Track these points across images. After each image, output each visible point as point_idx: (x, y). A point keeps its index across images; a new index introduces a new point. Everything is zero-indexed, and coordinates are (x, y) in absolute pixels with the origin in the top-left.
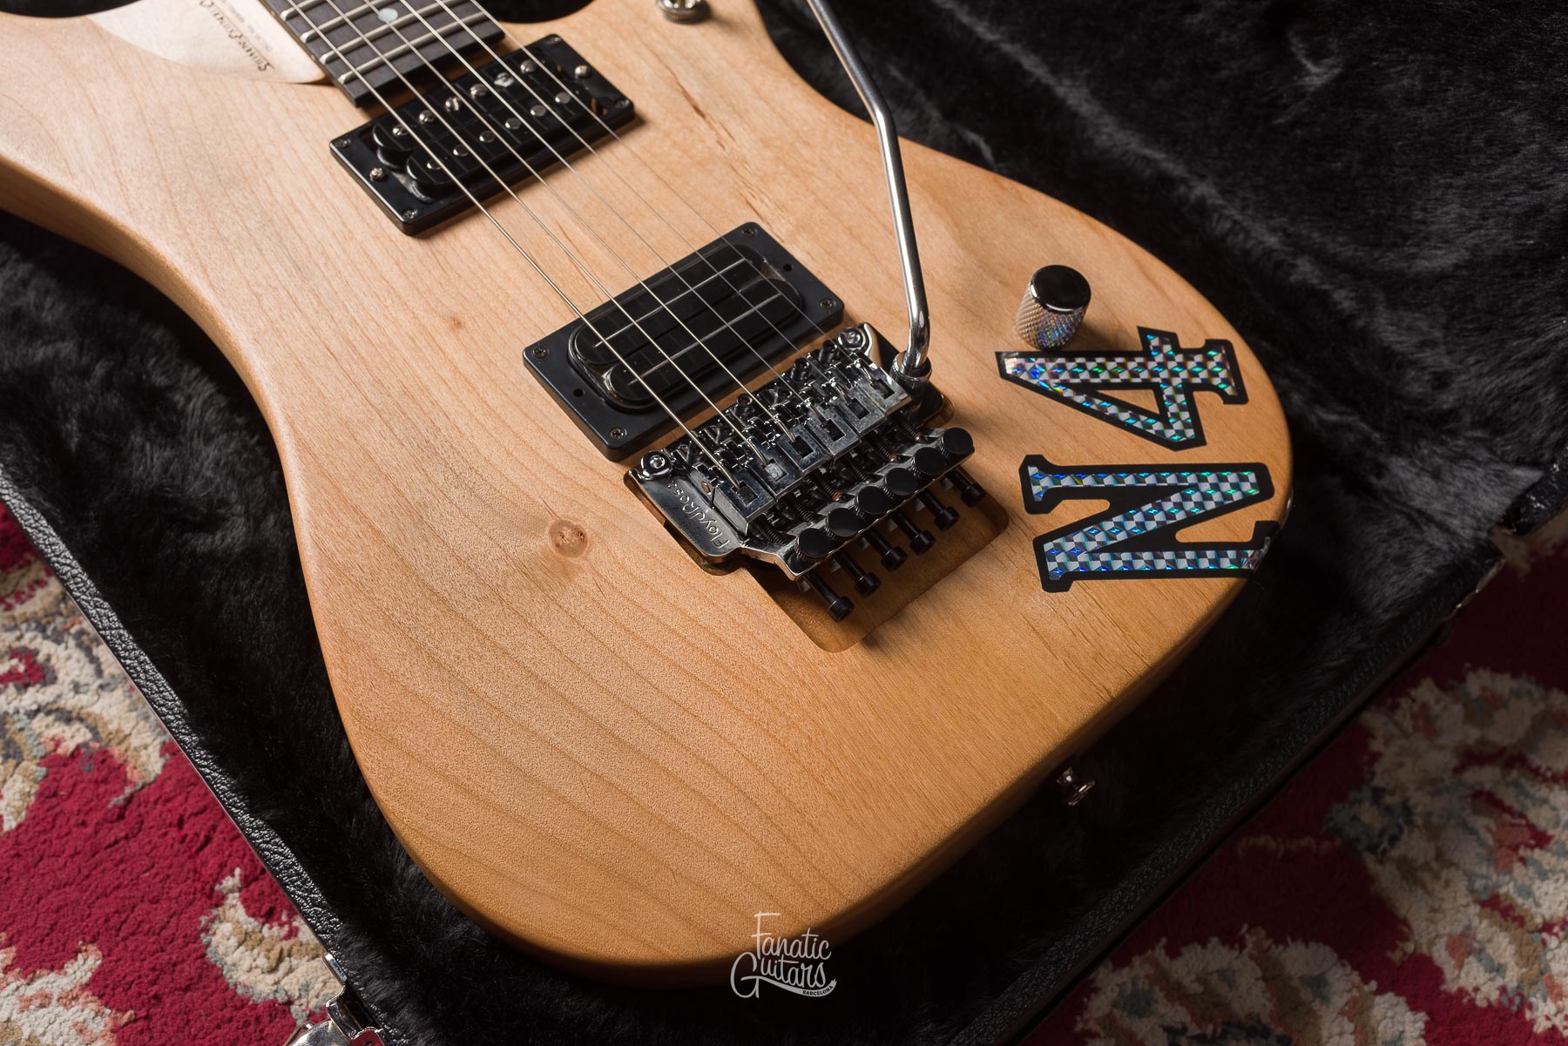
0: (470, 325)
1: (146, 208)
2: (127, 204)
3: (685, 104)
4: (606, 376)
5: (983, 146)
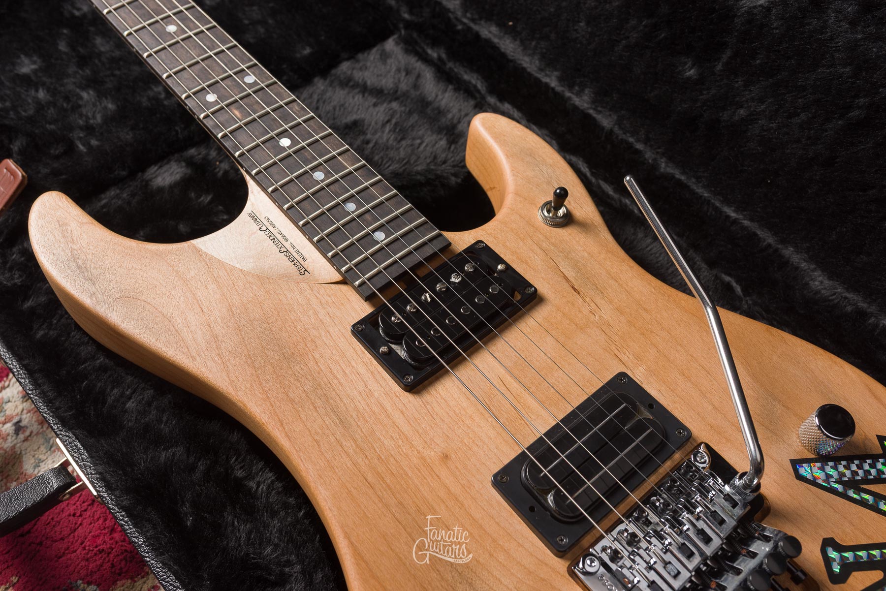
0: (453, 456)
1: (241, 380)
2: (229, 377)
3: (566, 285)
4: (550, 498)
5: (734, 284)
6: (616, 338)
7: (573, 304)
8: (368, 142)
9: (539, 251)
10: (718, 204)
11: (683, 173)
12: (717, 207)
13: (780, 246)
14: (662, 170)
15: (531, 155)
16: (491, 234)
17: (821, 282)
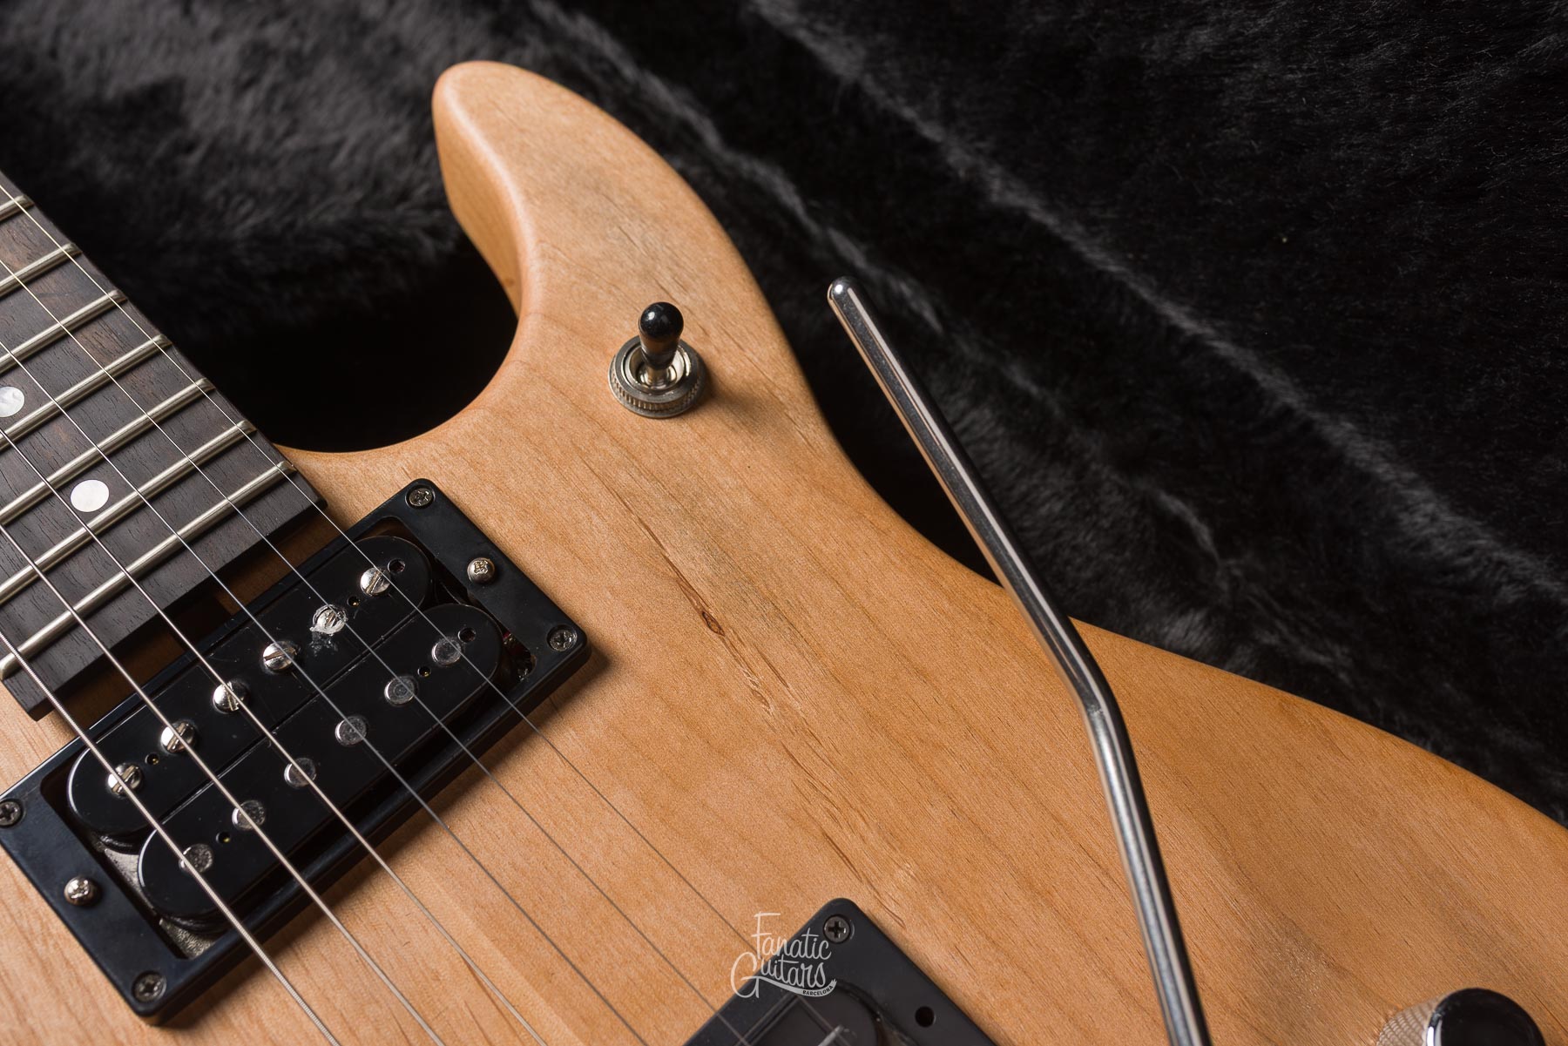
3: (683, 608)
5: (1194, 522)
6: (829, 777)
7: (702, 672)
8: (190, 148)
9: (605, 500)
10: (1145, 294)
11: (1050, 208)
12: (1144, 303)
13: (1316, 416)
14: (995, 198)
15: (597, 190)
16: (462, 451)
17: (1433, 519)
